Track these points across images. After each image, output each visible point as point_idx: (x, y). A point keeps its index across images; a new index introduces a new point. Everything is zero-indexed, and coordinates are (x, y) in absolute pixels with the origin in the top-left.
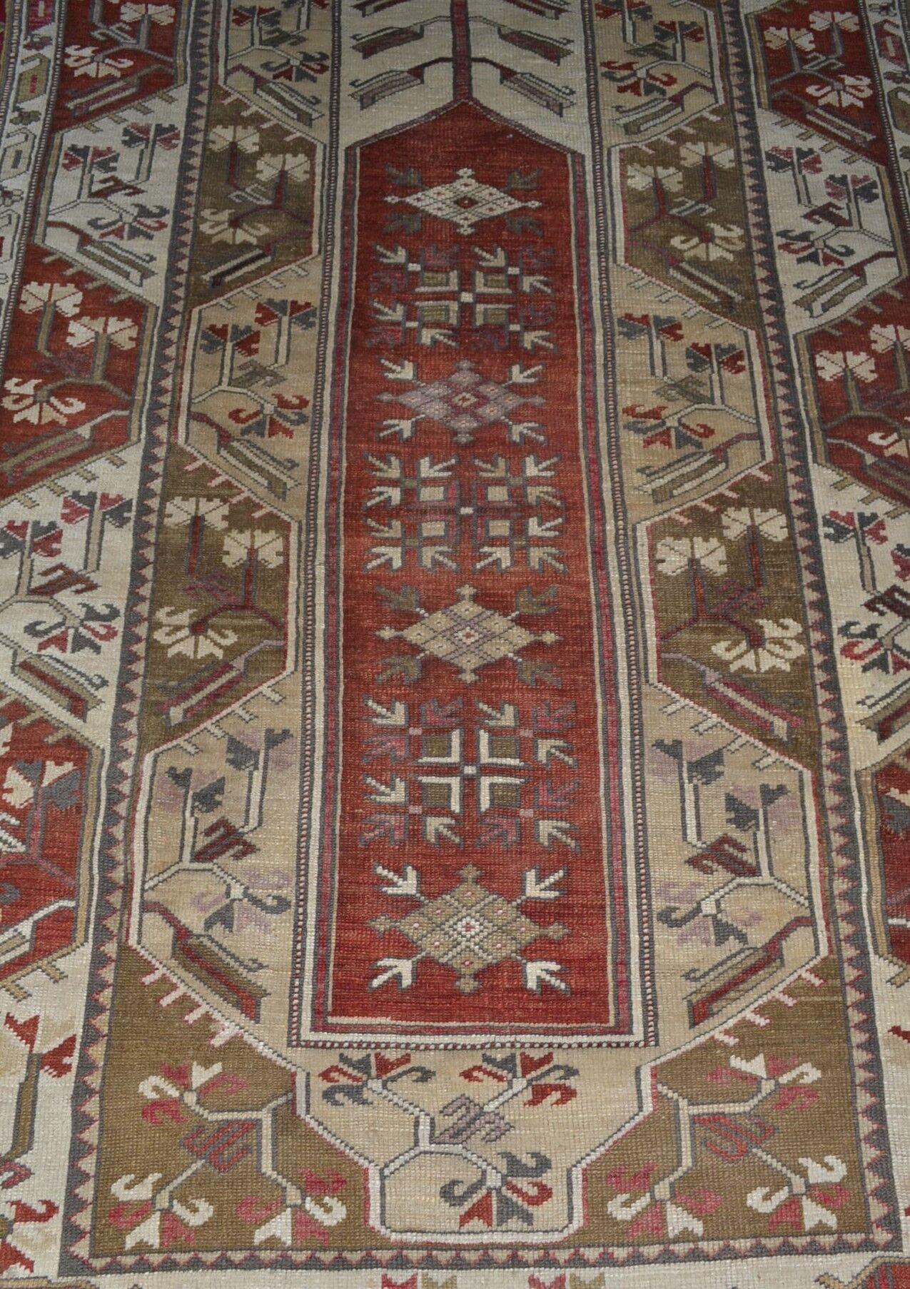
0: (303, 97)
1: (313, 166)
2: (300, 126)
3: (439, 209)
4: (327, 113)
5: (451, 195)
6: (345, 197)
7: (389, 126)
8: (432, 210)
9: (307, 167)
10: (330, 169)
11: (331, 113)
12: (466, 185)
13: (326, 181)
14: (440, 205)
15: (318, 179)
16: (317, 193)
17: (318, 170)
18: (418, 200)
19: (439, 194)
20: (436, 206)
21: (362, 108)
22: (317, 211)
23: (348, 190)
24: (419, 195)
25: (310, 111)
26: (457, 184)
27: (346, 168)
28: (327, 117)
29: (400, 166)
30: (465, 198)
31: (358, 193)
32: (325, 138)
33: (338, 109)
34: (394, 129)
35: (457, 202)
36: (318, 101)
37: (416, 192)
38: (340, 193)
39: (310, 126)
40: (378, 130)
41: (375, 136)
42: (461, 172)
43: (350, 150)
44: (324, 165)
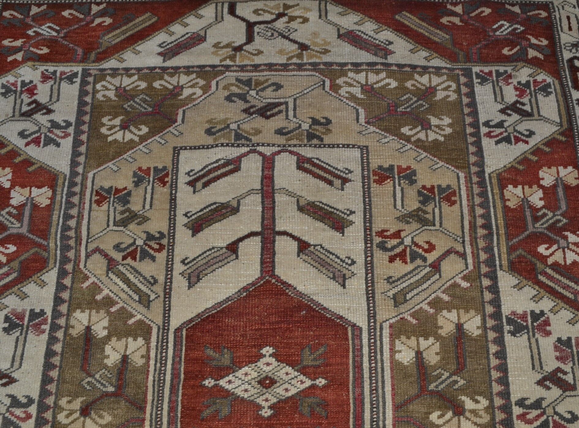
0: (145, 278)
1: (148, 350)
2: (141, 308)
3: (246, 391)
4: (162, 294)
5: (255, 375)
6: (172, 380)
7: (209, 305)
8: (239, 392)
9: (143, 351)
10: (161, 353)
11: (165, 294)
12: (268, 364)
13: (158, 365)
14: (246, 386)
15: (152, 362)
16: (151, 378)
17: (152, 354)
18: (230, 382)
19: (246, 374)
20: (243, 387)
21: (190, 287)
22: (150, 398)
23: (175, 375)
24: (231, 377)
25: (149, 292)
26: (261, 363)
27: (174, 353)
28: (162, 299)
29: (217, 348)
30: (267, 378)
31: (182, 376)
32: (159, 320)
33: (170, 289)
34: (213, 307)
35: (260, 382)
36: (156, 281)
37: (228, 375)
38: (168, 377)
39: (148, 307)
40: (201, 309)
41: (198, 316)
42: (264, 351)
43: (178, 330)
44: (157, 349)
